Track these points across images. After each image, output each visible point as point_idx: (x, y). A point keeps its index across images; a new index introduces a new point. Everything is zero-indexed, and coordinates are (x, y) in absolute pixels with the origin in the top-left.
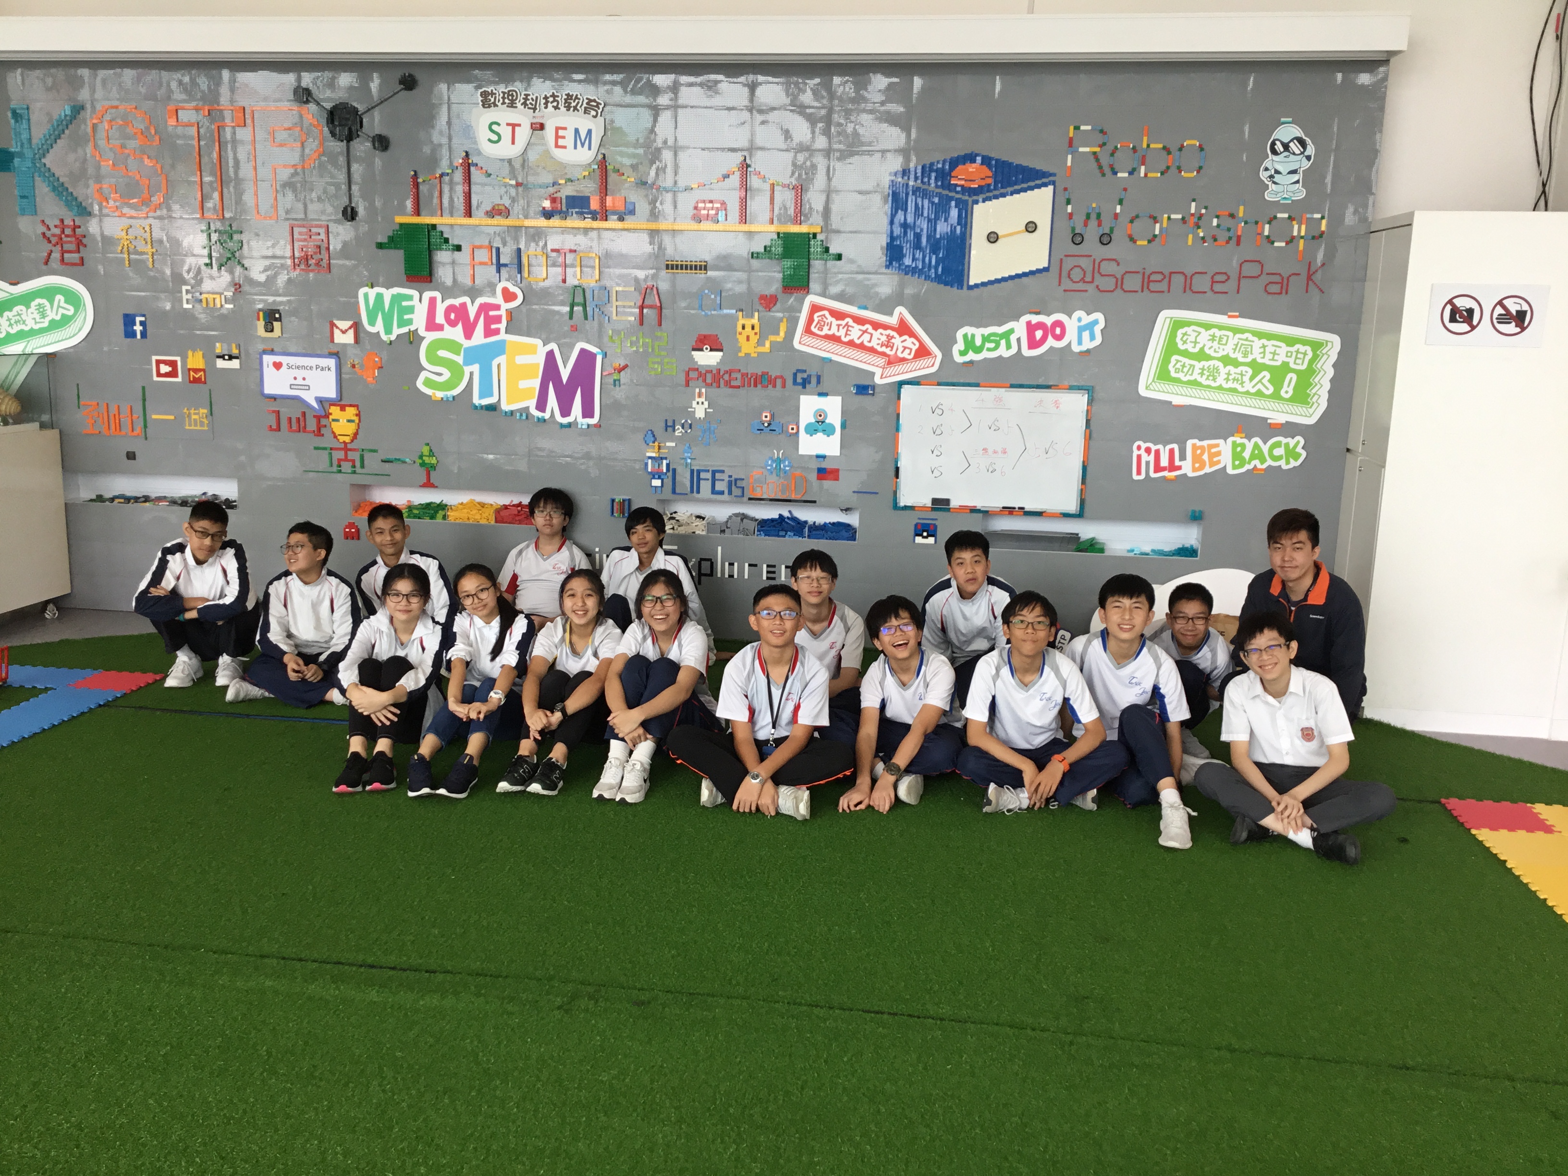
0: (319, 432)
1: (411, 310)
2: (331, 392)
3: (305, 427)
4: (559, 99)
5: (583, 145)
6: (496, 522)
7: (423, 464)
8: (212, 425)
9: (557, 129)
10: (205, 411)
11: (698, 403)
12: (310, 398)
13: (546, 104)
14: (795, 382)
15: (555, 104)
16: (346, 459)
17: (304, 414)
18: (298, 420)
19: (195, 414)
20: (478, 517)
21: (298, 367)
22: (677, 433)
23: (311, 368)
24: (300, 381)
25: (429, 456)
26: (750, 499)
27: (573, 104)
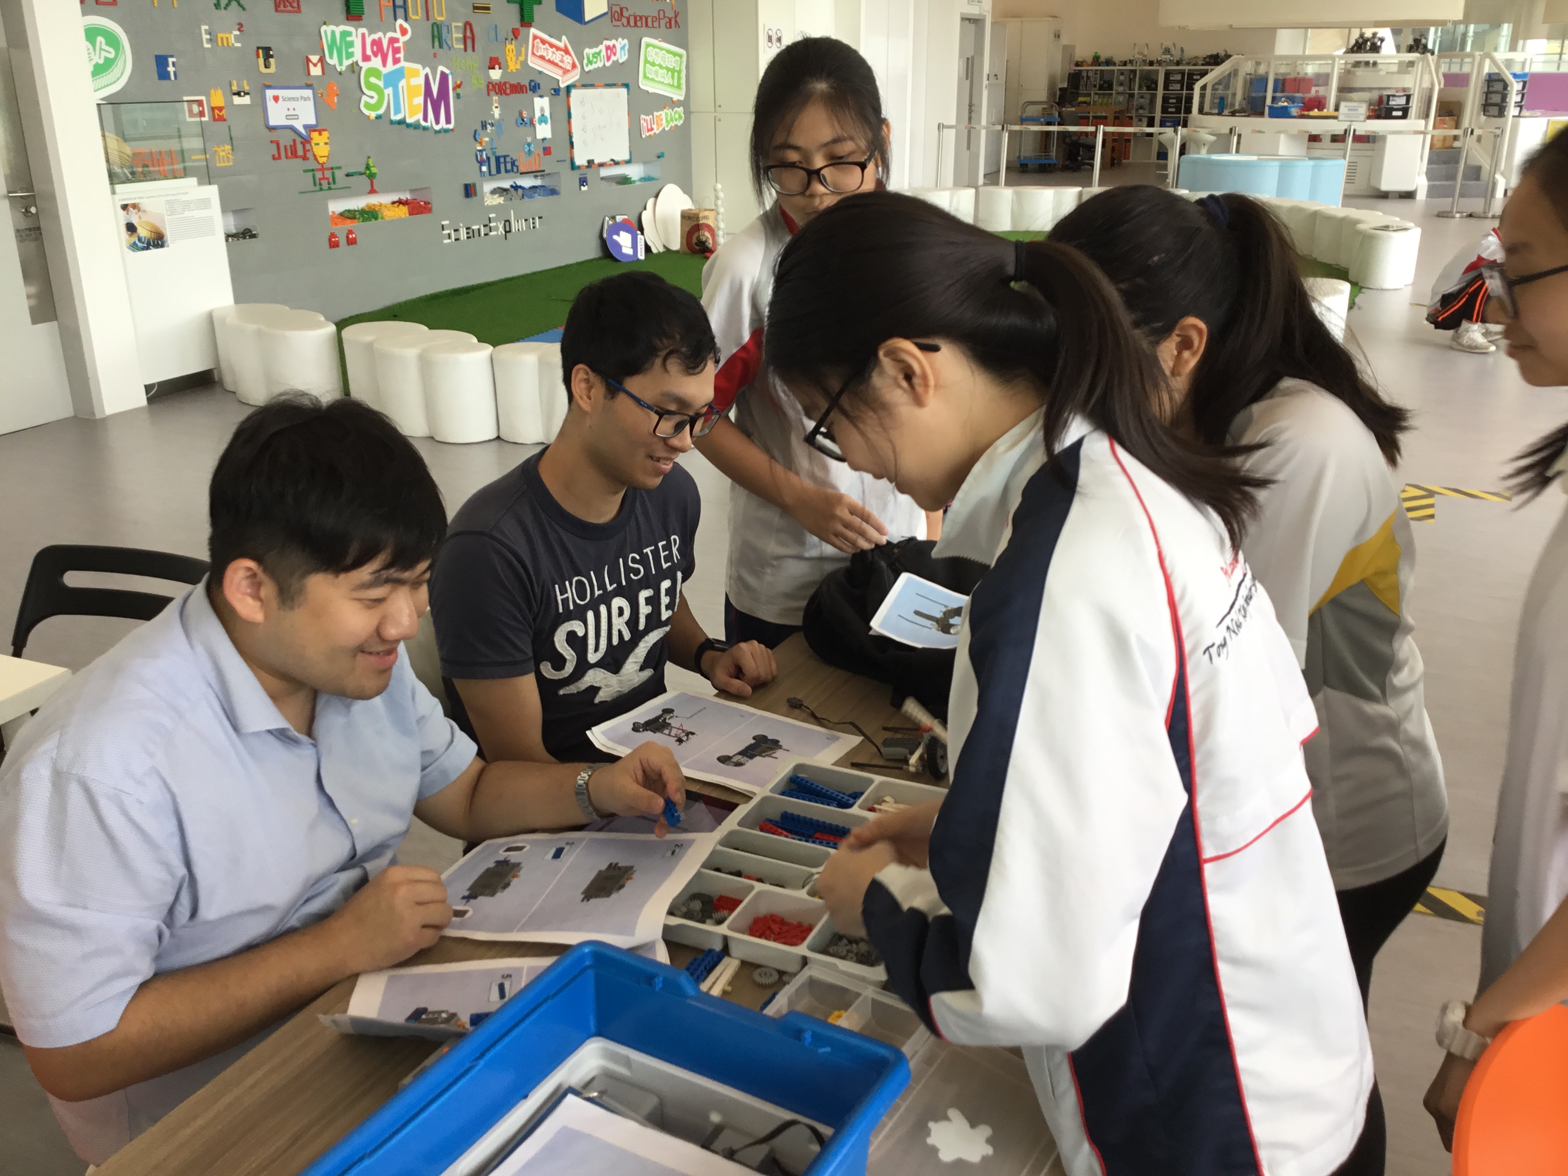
0: (305, 158)
1: (352, 44)
3: (296, 153)
6: (410, 214)
7: (369, 174)
8: (234, 158)
10: (228, 147)
11: (494, 108)
12: (298, 126)
14: (531, 89)
17: (294, 141)
18: (291, 147)
19: (222, 150)
20: (400, 213)
21: (290, 99)
22: (488, 131)
23: (298, 98)
24: (292, 112)
25: (372, 167)
26: (521, 174)
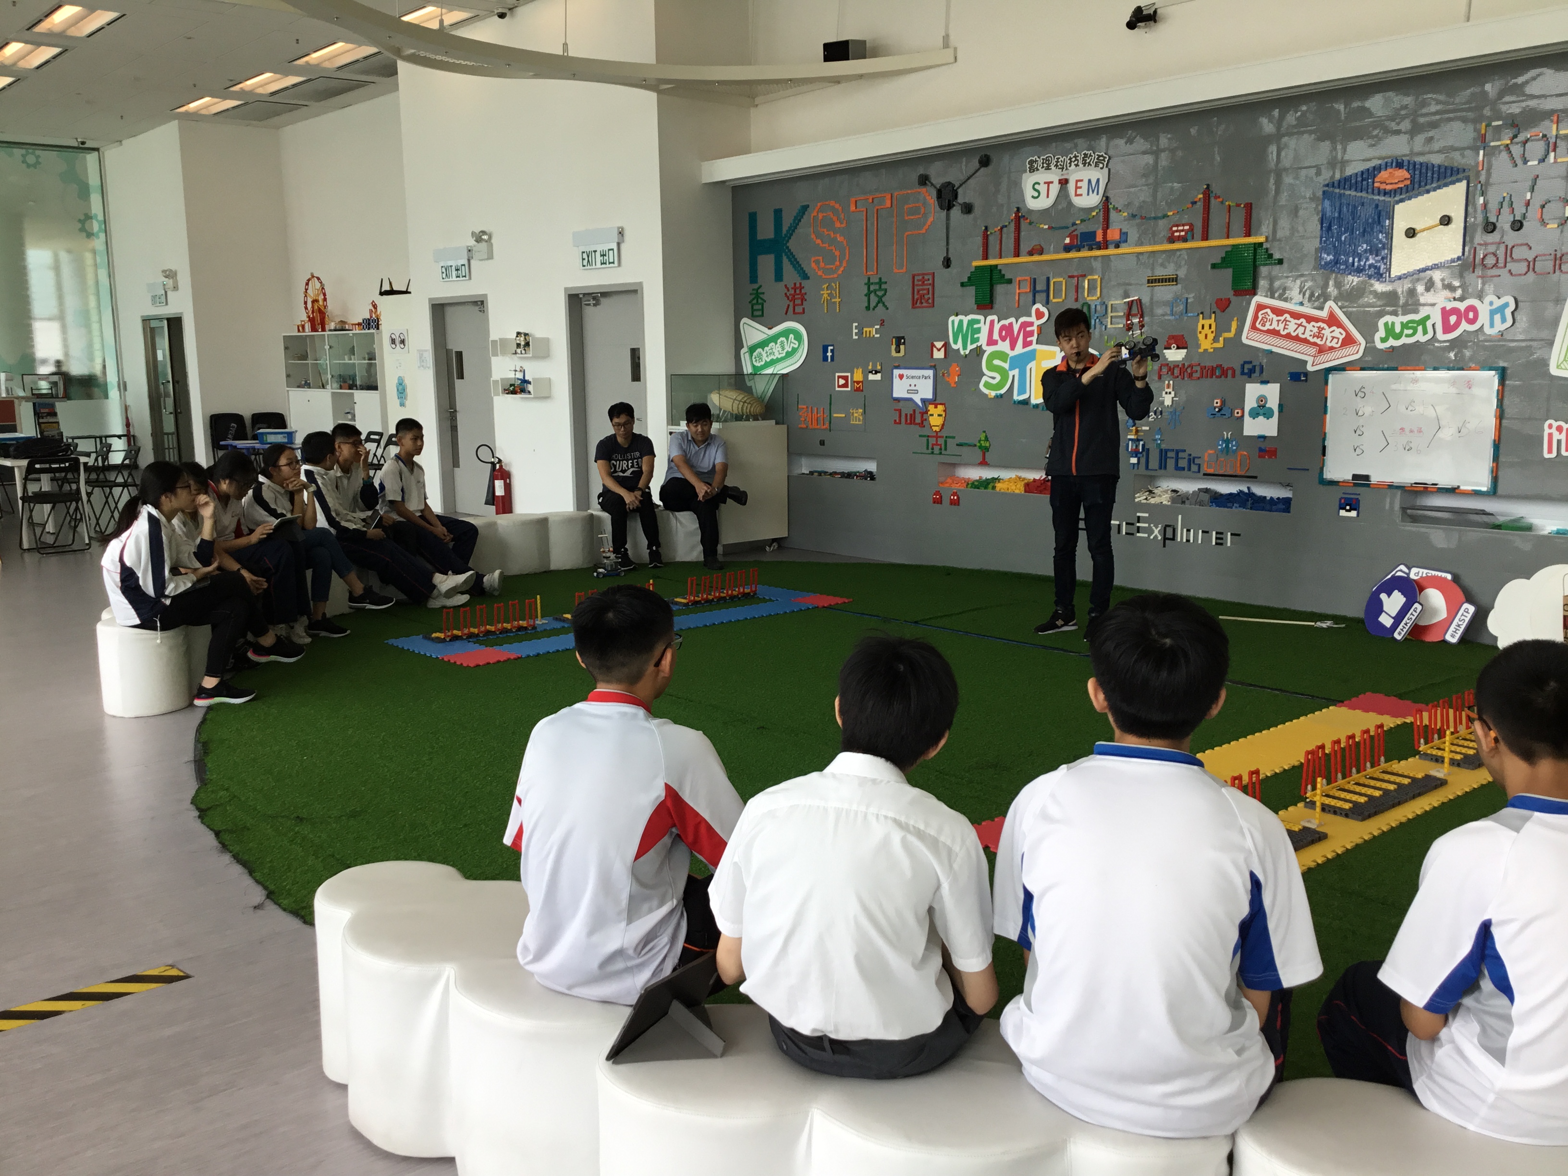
0: (922, 425)
1: (978, 331)
2: (929, 395)
3: (914, 421)
4: (1078, 158)
5: (1093, 192)
6: (1026, 491)
7: (980, 447)
8: (864, 419)
9: (1077, 181)
10: (861, 411)
11: (1166, 393)
12: (917, 399)
13: (1070, 163)
14: (1243, 373)
15: (1076, 162)
16: (937, 444)
17: (914, 411)
18: (911, 415)
19: (856, 413)
20: (1014, 487)
21: (913, 377)
23: (920, 377)
24: (913, 388)
25: (984, 441)
26: (1205, 474)
27: (1088, 161)
